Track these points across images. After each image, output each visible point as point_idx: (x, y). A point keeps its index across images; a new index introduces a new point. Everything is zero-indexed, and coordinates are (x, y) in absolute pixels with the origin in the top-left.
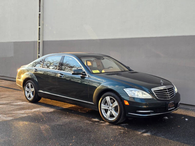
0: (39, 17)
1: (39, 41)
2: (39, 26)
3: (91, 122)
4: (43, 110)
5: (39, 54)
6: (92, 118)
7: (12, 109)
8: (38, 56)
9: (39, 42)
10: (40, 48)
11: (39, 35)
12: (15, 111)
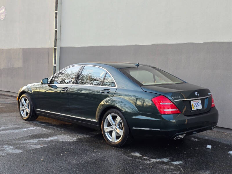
0: (56, 17)
1: (55, 47)
2: (56, 28)
3: (129, 158)
4: (62, 139)
5: (55, 63)
6: (130, 152)
7: (21, 138)
8: (54, 66)
9: (55, 49)
10: (56, 57)
11: (56, 39)
12: (24, 140)
